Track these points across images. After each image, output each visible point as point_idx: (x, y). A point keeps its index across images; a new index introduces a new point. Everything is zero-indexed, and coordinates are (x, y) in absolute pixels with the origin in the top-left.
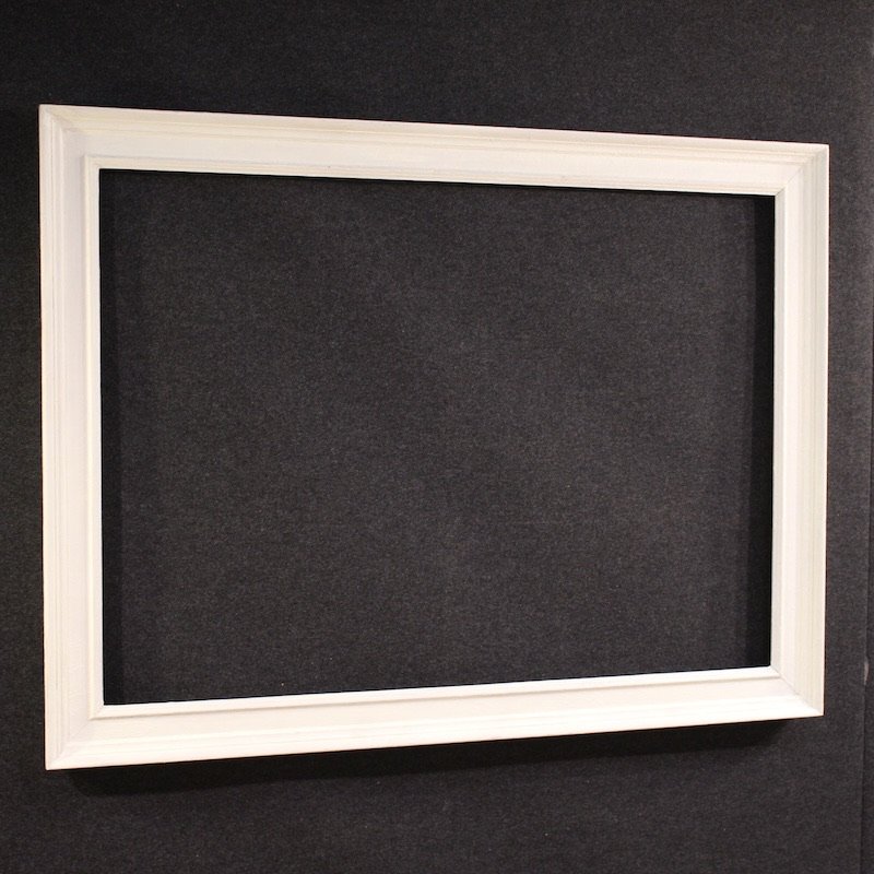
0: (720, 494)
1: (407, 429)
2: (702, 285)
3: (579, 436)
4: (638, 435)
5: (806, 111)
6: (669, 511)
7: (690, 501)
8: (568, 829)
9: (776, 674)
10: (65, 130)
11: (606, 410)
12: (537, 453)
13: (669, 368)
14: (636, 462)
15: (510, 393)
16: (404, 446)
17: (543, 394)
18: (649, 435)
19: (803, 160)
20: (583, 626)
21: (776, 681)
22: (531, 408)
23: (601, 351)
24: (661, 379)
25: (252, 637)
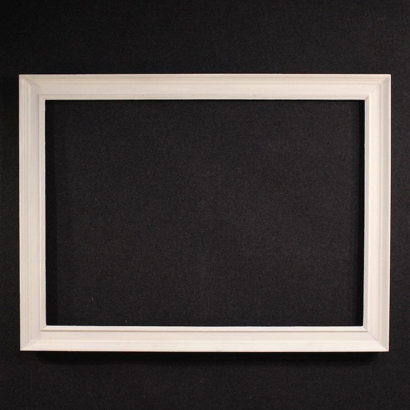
0: (339, 242)
1: (183, 210)
2: (328, 143)
3: (266, 214)
4: (295, 214)
5: (383, 59)
6: (312, 250)
7: (323, 245)
8: (261, 396)
9: (365, 330)
10: (31, 85)
11: (280, 202)
12: (244, 222)
13: (311, 182)
14: (294, 227)
15: (231, 194)
16: (181, 218)
17: (247, 195)
18: (301, 214)
19: (380, 82)
20: (268, 302)
21: (365, 333)
22: (242, 201)
23: (276, 175)
24: (307, 188)
25: (113, 300)
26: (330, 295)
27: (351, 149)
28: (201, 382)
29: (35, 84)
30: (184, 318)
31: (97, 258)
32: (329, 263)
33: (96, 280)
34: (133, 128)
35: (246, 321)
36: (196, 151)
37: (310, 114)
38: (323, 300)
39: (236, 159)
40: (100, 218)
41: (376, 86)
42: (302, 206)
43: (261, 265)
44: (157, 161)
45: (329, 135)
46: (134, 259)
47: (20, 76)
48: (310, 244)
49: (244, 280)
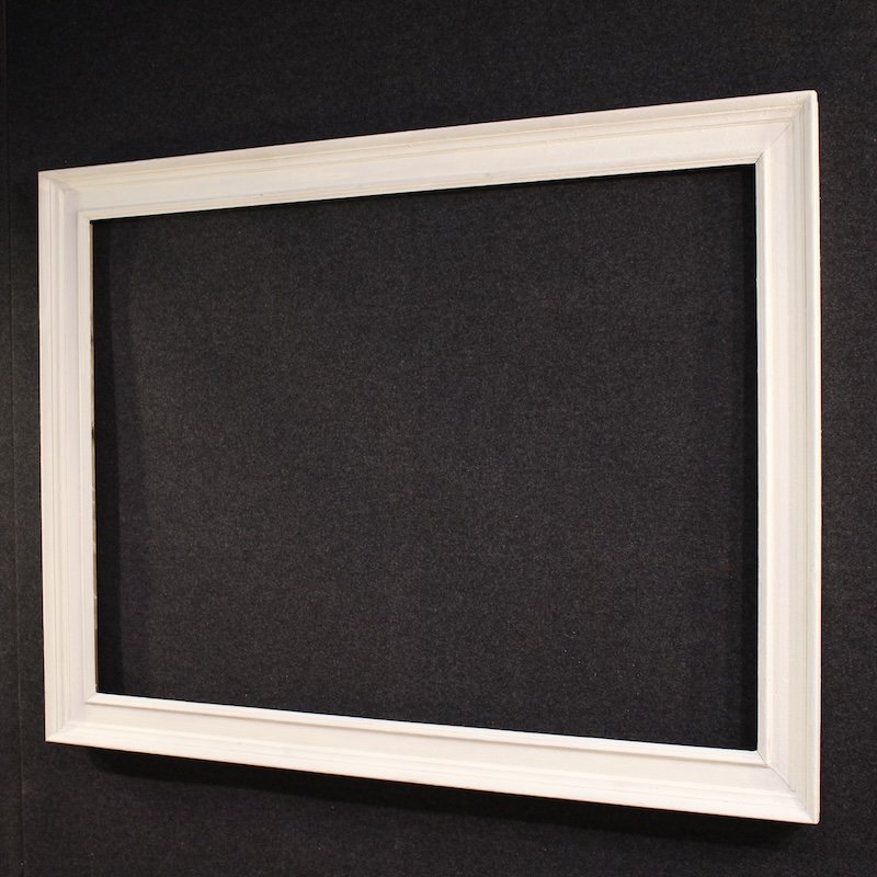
0: (703, 532)
3: (528, 460)
4: (598, 460)
6: (637, 550)
7: (664, 539)
9: (762, 762)
11: (560, 431)
12: (480, 478)
13: (632, 381)
21: (761, 770)
25: (221, 647)
26: (684, 664)
27: (729, 292)
28: (396, 847)
29: (70, 190)
30: (358, 698)
31: (190, 555)
32: (679, 583)
33: (189, 602)
34: (251, 270)
35: (488, 715)
36: (377, 314)
37: (629, 210)
38: (665, 677)
39: (461, 328)
40: (193, 469)
41: (783, 125)
42: (612, 440)
43: (519, 584)
44: (298, 341)
45: (673, 259)
46: (259, 559)
47: (40, 174)
48: (632, 534)
49: (484, 616)
